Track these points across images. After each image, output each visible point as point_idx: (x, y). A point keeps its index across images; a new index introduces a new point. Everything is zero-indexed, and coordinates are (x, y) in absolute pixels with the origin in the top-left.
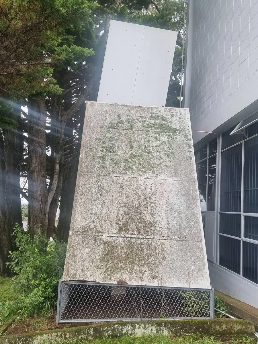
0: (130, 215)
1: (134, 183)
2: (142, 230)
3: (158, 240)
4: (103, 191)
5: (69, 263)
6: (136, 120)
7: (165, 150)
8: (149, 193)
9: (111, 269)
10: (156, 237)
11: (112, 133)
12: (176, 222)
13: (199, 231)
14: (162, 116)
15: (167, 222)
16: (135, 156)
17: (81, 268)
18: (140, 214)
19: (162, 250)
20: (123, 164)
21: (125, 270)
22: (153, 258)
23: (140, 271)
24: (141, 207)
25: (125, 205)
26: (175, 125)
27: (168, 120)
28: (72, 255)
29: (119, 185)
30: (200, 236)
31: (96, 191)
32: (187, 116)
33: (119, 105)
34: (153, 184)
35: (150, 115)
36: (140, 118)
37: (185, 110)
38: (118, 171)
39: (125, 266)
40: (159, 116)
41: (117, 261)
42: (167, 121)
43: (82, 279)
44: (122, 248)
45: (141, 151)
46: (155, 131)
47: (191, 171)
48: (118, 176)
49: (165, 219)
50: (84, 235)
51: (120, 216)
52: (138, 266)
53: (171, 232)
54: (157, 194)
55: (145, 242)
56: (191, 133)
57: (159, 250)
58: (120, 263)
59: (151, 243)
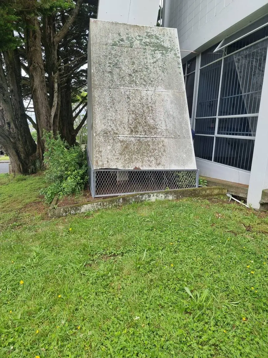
0: (138, 121)
1: (138, 94)
2: (147, 132)
3: (160, 138)
4: (115, 101)
5: (97, 157)
6: (134, 39)
7: (160, 66)
8: (151, 103)
9: (128, 160)
10: (158, 136)
11: (116, 50)
12: (171, 125)
14: (155, 35)
15: (165, 125)
16: (137, 71)
17: (106, 160)
18: (145, 119)
19: (163, 146)
20: (128, 78)
21: (138, 160)
22: (157, 151)
24: (145, 114)
25: (133, 113)
26: (167, 44)
27: (161, 39)
28: (98, 151)
29: (126, 97)
30: (189, 134)
31: (109, 101)
32: (175, 36)
33: (118, 23)
34: (153, 95)
35: (146, 33)
36: (137, 36)
37: (173, 30)
38: (125, 84)
39: (138, 158)
40: (153, 35)
41: (132, 154)
43: (108, 167)
44: (134, 145)
45: (141, 67)
46: (151, 49)
47: (181, 84)
48: (125, 88)
49: (163, 122)
50: (105, 136)
51: (130, 121)
52: (147, 157)
53: (169, 132)
54: (157, 104)
55: (151, 140)
56: (179, 51)
57: (160, 146)
58: (134, 155)
59: (155, 141)
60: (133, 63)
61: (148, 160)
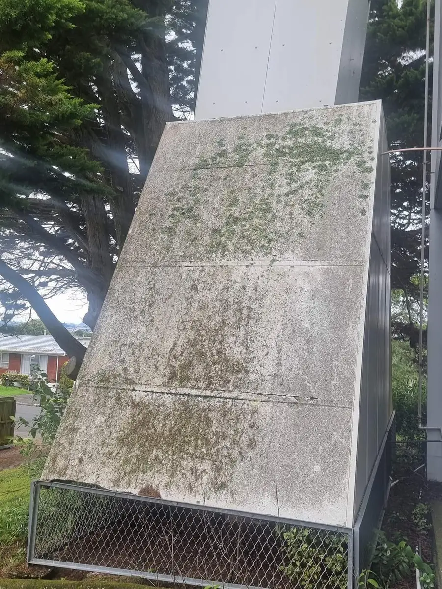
0: (199, 347)
1: (222, 278)
2: (215, 380)
3: (247, 402)
4: (157, 297)
5: (60, 445)
6: (255, 145)
7: (306, 201)
8: (250, 297)
9: (134, 462)
10: (243, 395)
11: (199, 178)
12: (296, 361)
13: (348, 383)
14: (314, 127)
15: (276, 362)
16: (236, 220)
17: (79, 455)
18: (220, 343)
19: (252, 426)
20: (207, 239)
21: (163, 465)
22: (227, 443)
23: (193, 471)
24: (226, 329)
25: (193, 326)
26: (342, 142)
27: (326, 133)
28: (69, 427)
29: (190, 284)
30: (349, 394)
31: (143, 297)
32: (372, 117)
33: (226, 119)
34: (262, 276)
35: (288, 128)
36: (265, 139)
37: (370, 105)
38: (195, 255)
39: (164, 457)
40: (307, 129)
41: (150, 446)
42: (324, 136)
43: (75, 479)
44: (167, 417)
45: (251, 208)
46: (290, 162)
47: (358, 241)
48: (192, 264)
49: (273, 354)
50: (101, 387)
51: (179, 349)
52: (191, 457)
53: (281, 385)
54: (267, 301)
55: (218, 405)
56: (375, 154)
57: (244, 425)
58: (155, 449)
59: (230, 409)
60: (235, 202)
61: (192, 470)
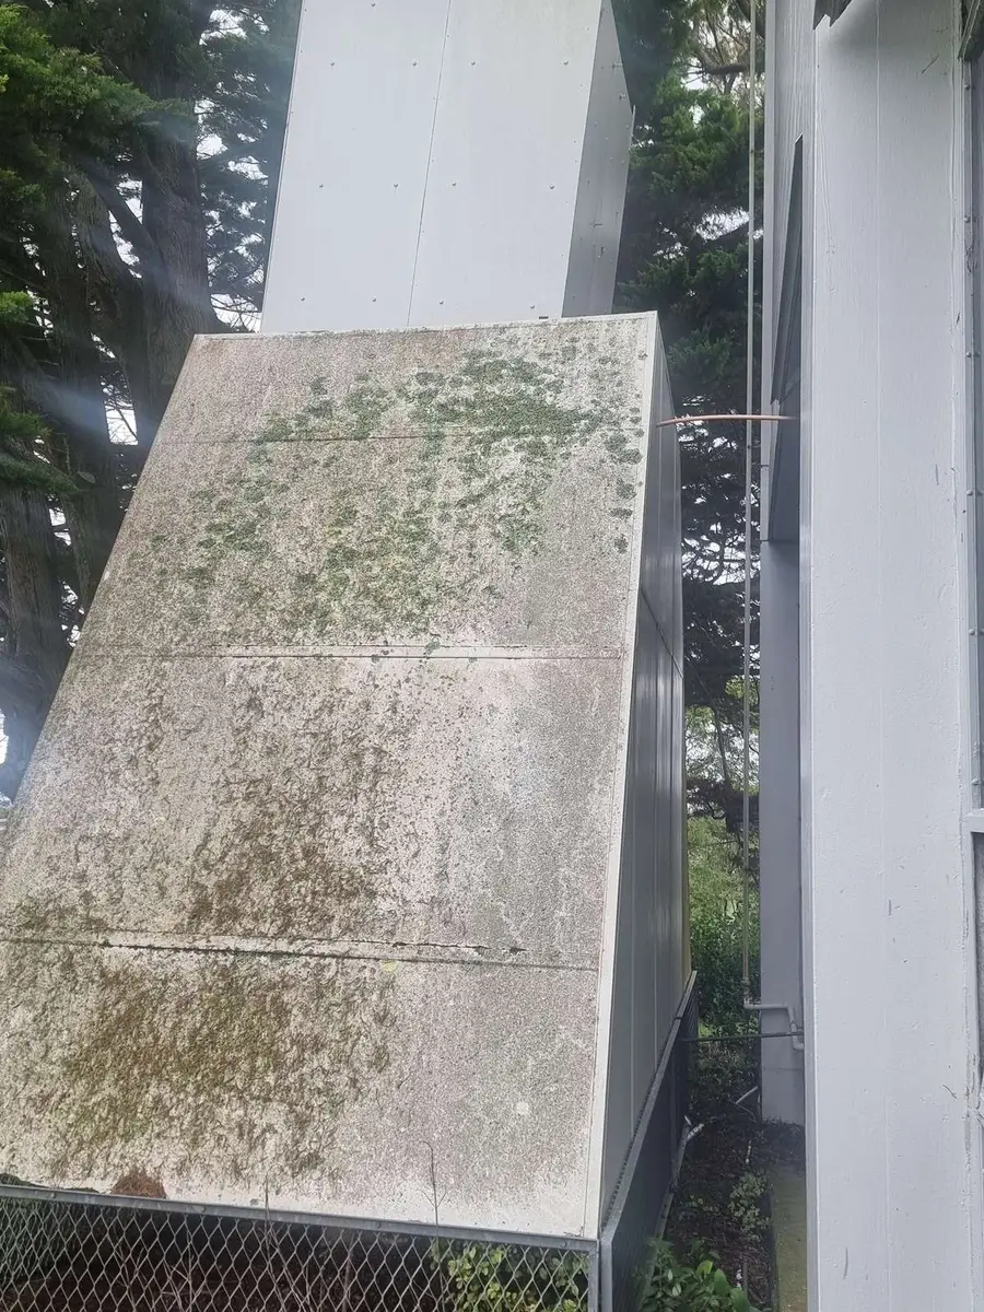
0: (262, 841)
1: (317, 682)
2: (301, 916)
3: (371, 964)
4: (166, 726)
6: (394, 394)
7: (502, 517)
8: (381, 727)
9: (104, 1115)
10: (362, 949)
11: (269, 461)
12: (480, 868)
13: (592, 915)
14: (519, 361)
15: (435, 870)
16: (350, 556)
18: (312, 831)
19: (380, 1019)
20: (286, 597)
21: (172, 1119)
22: (324, 1060)
23: (244, 1129)
24: (325, 798)
25: (251, 793)
26: (576, 397)
27: (545, 375)
29: (245, 696)
30: (593, 940)
31: (135, 727)
32: (639, 347)
33: (330, 336)
34: (407, 680)
35: (465, 362)
36: (414, 381)
37: (634, 321)
38: (257, 631)
39: (174, 1100)
40: (503, 364)
41: (143, 1075)
42: (539, 382)
44: (184, 1005)
45: (384, 529)
46: (468, 435)
47: (611, 609)
48: (249, 652)
49: (430, 854)
50: (26, 941)
51: (216, 846)
52: (240, 1098)
53: (446, 923)
54: (417, 736)
55: (304, 973)
56: (645, 424)
57: (363, 1018)
58: (154, 1083)
59: (332, 981)
60: (349, 515)
61: (240, 1126)
